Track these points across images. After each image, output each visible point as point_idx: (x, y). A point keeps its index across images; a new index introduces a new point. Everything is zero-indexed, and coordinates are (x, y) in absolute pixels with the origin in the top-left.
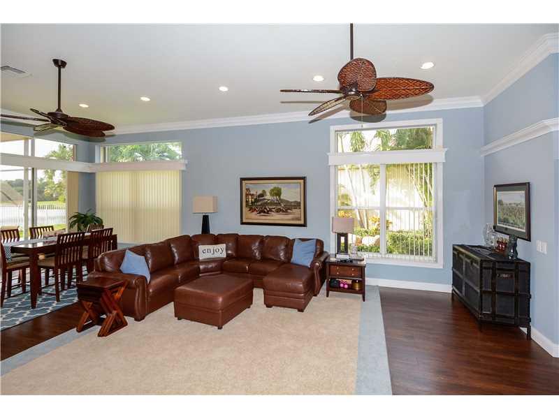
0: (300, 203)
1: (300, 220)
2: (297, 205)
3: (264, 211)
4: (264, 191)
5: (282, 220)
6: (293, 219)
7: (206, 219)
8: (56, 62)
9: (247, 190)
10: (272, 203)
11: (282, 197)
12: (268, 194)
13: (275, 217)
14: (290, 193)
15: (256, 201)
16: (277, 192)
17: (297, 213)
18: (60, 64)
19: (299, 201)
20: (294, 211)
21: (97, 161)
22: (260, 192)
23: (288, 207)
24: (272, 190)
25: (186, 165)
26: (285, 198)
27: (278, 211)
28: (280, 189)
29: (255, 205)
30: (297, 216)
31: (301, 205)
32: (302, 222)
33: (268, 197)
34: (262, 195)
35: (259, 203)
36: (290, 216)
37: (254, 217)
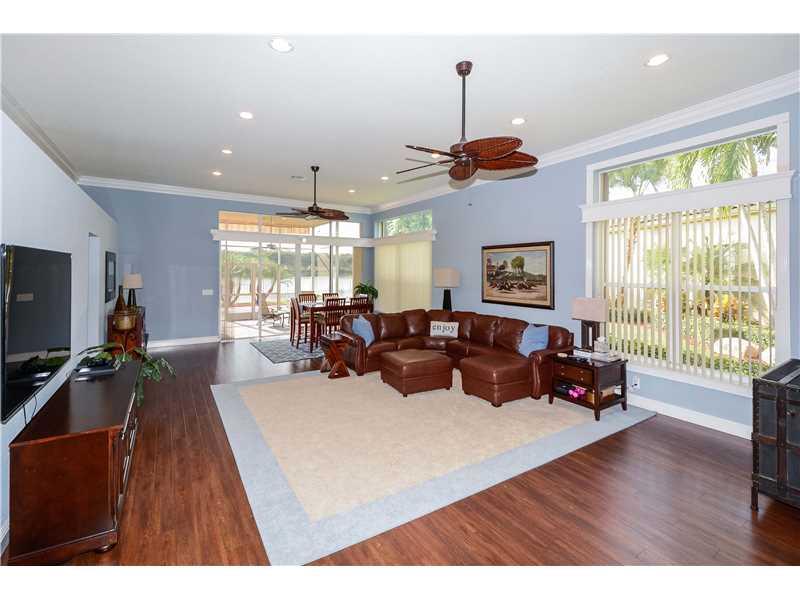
0: (545, 277)
1: (546, 300)
2: (542, 280)
3: (505, 287)
4: (505, 262)
5: (525, 299)
6: (537, 299)
7: (447, 294)
8: (313, 168)
9: (489, 260)
10: (514, 277)
11: (525, 270)
12: (509, 265)
13: (517, 295)
14: (535, 265)
15: (498, 274)
16: (519, 263)
17: (542, 290)
18: (315, 169)
19: (544, 274)
20: (539, 287)
21: (376, 236)
22: (501, 263)
23: (530, 283)
24: (514, 261)
25: (436, 235)
26: (529, 272)
27: (521, 287)
28: (523, 259)
29: (497, 278)
30: (542, 295)
31: (546, 280)
32: (548, 303)
33: (510, 269)
34: (503, 267)
35: (500, 277)
36: (534, 295)
37: (496, 294)
